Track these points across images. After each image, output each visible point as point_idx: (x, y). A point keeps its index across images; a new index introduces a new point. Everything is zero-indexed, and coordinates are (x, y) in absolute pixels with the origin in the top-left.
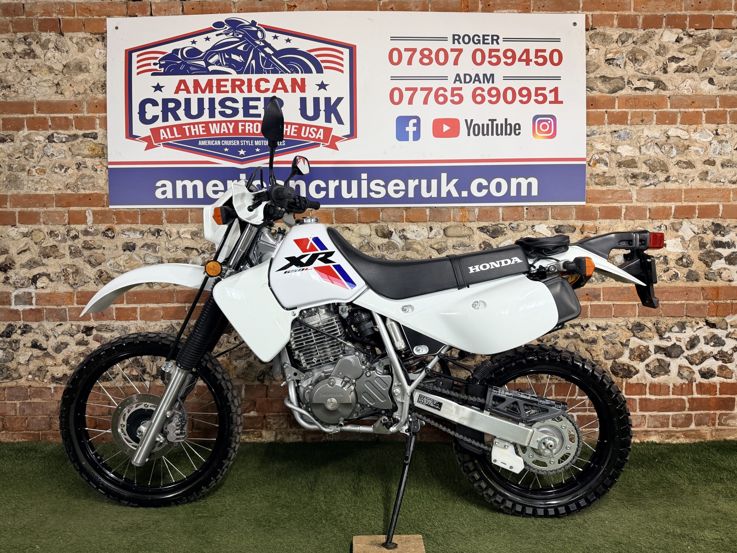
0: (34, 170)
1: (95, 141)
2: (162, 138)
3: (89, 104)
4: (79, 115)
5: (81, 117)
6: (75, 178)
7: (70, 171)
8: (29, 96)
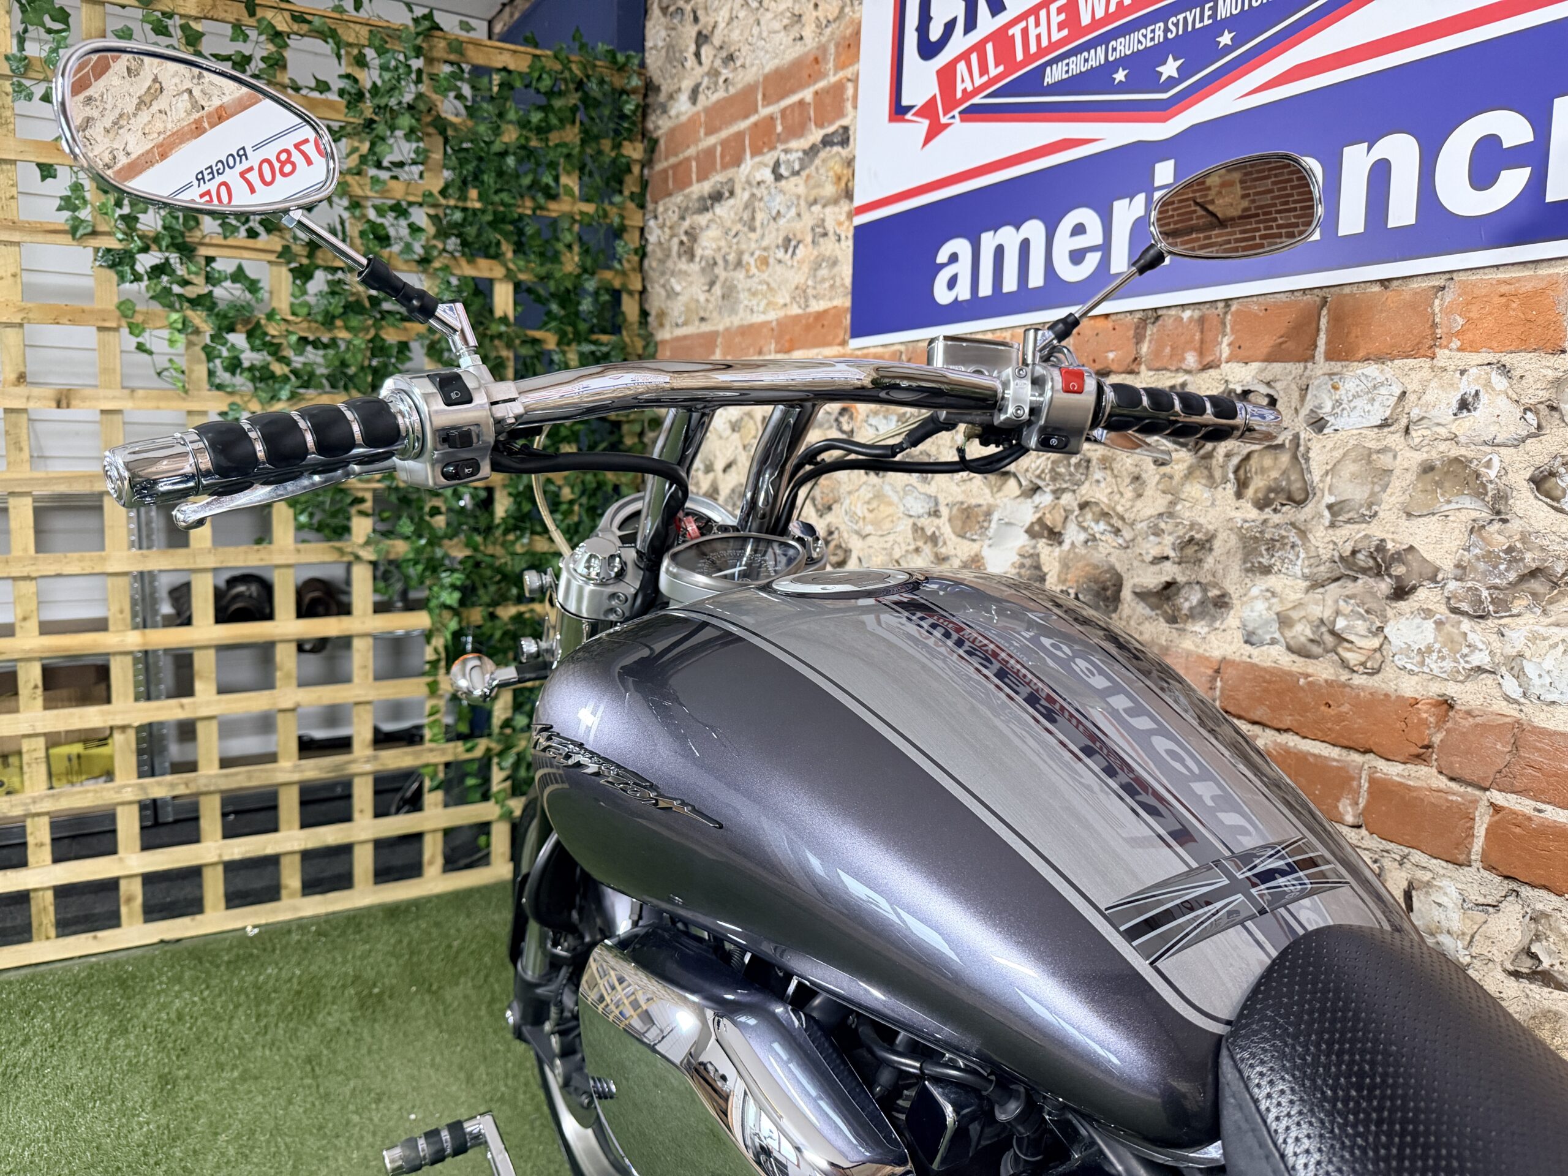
0: (752, 261)
1: (844, 152)
2: (959, 95)
3: (837, 45)
4: (821, 85)
5: (823, 89)
6: (805, 268)
7: (801, 251)
8: (754, 69)
